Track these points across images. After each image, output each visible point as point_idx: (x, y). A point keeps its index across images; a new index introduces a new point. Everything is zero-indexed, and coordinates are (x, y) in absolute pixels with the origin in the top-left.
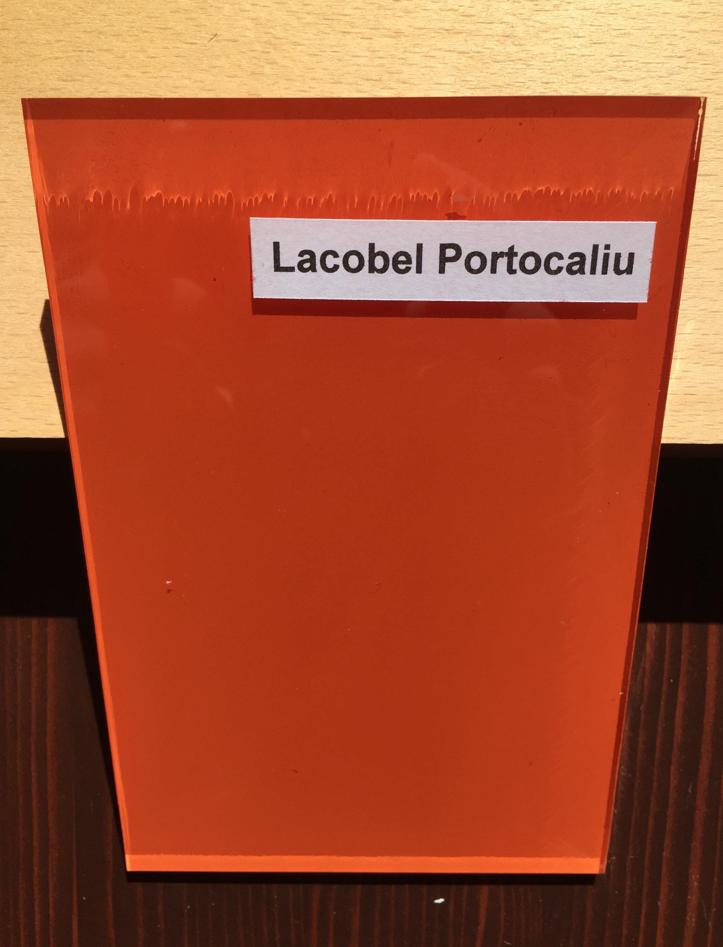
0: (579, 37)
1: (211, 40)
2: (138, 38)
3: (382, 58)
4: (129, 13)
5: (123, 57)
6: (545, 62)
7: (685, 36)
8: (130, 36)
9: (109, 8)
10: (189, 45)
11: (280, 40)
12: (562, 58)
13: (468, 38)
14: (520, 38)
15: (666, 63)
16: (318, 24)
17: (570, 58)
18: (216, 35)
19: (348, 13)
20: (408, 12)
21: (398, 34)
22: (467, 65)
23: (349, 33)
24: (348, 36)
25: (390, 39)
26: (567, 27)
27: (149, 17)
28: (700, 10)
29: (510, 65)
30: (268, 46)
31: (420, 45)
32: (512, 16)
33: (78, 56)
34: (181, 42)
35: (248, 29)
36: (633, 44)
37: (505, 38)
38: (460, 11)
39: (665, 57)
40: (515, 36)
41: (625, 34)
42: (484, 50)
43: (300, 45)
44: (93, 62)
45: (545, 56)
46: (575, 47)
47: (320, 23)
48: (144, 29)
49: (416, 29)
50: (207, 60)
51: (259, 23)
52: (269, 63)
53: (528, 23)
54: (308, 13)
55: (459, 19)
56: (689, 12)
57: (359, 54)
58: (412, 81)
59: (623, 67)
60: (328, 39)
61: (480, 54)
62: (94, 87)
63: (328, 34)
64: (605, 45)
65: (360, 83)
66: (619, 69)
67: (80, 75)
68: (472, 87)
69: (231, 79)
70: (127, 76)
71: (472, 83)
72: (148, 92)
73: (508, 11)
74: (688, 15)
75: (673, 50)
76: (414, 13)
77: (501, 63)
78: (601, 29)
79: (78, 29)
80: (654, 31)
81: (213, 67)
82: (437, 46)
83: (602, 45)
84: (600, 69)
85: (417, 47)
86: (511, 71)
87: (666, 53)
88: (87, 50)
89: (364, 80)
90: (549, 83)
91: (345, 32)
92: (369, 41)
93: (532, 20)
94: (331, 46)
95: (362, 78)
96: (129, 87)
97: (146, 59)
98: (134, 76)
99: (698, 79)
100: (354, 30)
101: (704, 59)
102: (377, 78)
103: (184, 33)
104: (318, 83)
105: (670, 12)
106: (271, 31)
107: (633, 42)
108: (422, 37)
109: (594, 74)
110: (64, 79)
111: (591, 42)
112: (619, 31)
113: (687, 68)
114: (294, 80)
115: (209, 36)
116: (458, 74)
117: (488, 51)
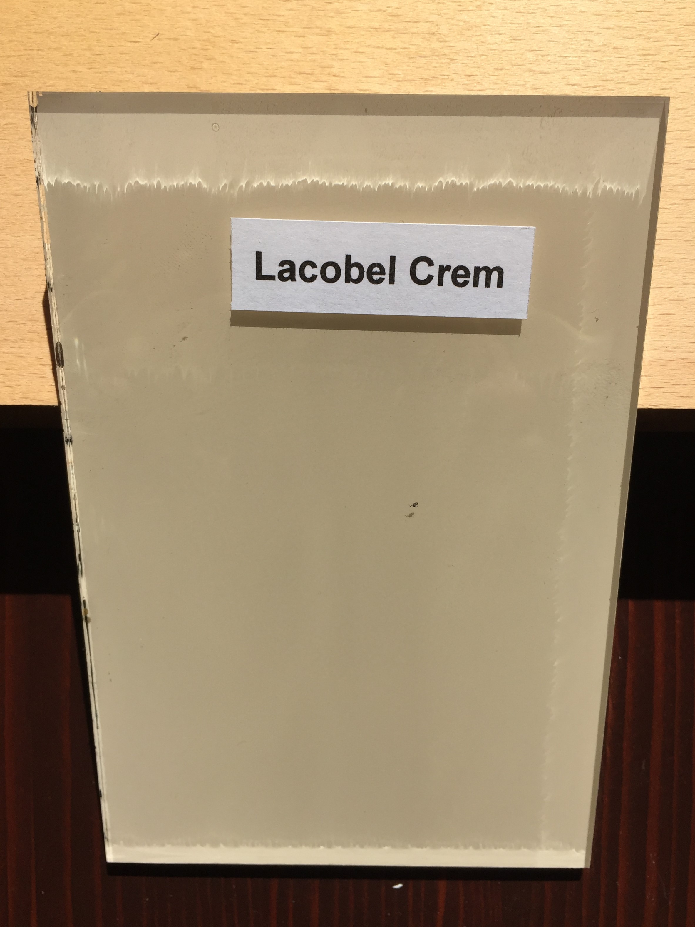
0: (500, 34)
1: (153, 38)
2: (85, 37)
3: (314, 53)
4: (78, 16)
5: (70, 54)
6: (468, 57)
7: (600, 32)
8: (78, 36)
9: (59, 12)
10: (133, 43)
11: (219, 38)
12: (484, 53)
13: (396, 36)
14: (444, 36)
15: (582, 57)
16: (255, 24)
17: (492, 53)
18: (158, 34)
19: (282, 14)
20: (339, 12)
21: (329, 32)
22: (394, 60)
23: (283, 32)
24: (281, 34)
25: (322, 37)
26: (489, 25)
27: (96, 19)
28: (615, 9)
29: (435, 59)
30: (207, 44)
31: (351, 42)
32: (437, 16)
33: (29, 55)
34: (126, 40)
35: (188, 29)
36: (551, 39)
37: (430, 35)
38: (387, 12)
39: (582, 51)
40: (440, 34)
41: (543, 31)
42: (410, 46)
43: (237, 43)
44: (42, 60)
45: (467, 51)
46: (496, 43)
47: (256, 23)
48: (91, 30)
49: (346, 27)
50: (150, 57)
51: (199, 23)
52: (208, 59)
53: (453, 22)
54: (245, 14)
55: (387, 19)
56: (604, 11)
57: (292, 50)
58: (342, 74)
59: (541, 60)
60: (263, 37)
61: (406, 50)
62: (43, 82)
63: (264, 32)
64: (524, 41)
65: (293, 76)
66: (537, 63)
67: (30, 71)
68: (399, 79)
69: (172, 73)
70: (74, 71)
71: (399, 76)
72: (94, 85)
73: (433, 12)
74: (604, 13)
75: (589, 45)
76: (344, 13)
77: (426, 58)
78: (522, 27)
79: (29, 31)
80: (571, 28)
81: (155, 63)
82: (366, 43)
83: (522, 41)
84: (519, 63)
85: (347, 44)
86: (436, 65)
87: (583, 48)
88: (38, 49)
89: (297, 73)
90: (472, 75)
91: (279, 31)
92: (302, 39)
93: (455, 19)
94: (267, 43)
95: (295, 72)
96: (76, 82)
97: (93, 57)
98: (81, 72)
99: (612, 71)
100: (287, 29)
101: (619, 53)
102: (310, 72)
103: (128, 33)
104: (254, 76)
105: (586, 10)
106: (211, 30)
107: (551, 38)
108: (352, 35)
109: (515, 67)
110: (15, 75)
111: (511, 38)
112: (537, 28)
113: (602, 61)
114: (231, 74)
115: (152, 35)
116: (386, 68)
117: (414, 47)
